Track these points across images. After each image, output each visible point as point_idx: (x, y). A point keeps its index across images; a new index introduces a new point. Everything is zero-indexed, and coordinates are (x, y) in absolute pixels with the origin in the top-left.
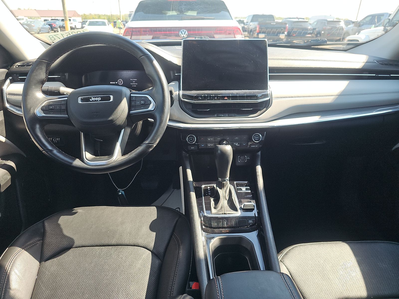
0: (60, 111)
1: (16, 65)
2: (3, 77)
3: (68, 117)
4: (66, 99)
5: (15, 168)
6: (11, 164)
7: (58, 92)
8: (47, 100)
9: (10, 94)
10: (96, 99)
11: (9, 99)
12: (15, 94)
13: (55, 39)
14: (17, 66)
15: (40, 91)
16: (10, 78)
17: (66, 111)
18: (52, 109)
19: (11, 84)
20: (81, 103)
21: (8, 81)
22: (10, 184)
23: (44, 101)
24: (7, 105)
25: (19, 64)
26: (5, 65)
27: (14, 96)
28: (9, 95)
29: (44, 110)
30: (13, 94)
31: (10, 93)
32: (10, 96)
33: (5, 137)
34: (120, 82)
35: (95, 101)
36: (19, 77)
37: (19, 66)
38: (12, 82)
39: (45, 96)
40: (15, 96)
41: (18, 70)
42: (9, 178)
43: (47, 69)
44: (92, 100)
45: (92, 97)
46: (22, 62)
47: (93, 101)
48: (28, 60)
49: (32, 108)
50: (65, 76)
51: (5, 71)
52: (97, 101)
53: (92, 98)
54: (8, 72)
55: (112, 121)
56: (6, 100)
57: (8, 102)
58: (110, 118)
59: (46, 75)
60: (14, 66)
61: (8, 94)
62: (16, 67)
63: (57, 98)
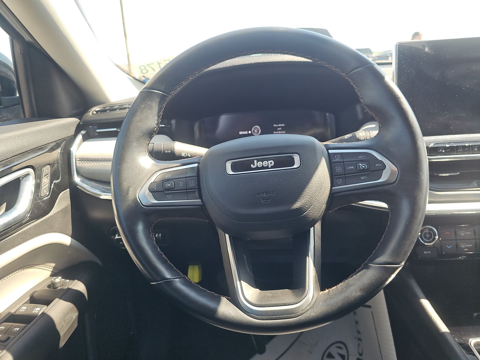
0: (186, 192)
1: (93, 110)
2: (72, 132)
3: (201, 203)
4: (196, 165)
5: (86, 295)
6: (79, 286)
7: (172, 152)
8: (160, 169)
9: (83, 160)
10: (265, 163)
11: (80, 167)
12: (90, 159)
13: (147, 71)
14: (95, 113)
15: (146, 153)
16: (83, 133)
17: (199, 190)
18: (169, 189)
19: (83, 141)
20: (232, 173)
21: (80, 137)
22: (76, 326)
23: (154, 171)
24: (77, 179)
25: (98, 109)
26: (75, 111)
27: (88, 162)
28: (80, 162)
29: (155, 191)
30: (87, 159)
31: (82, 158)
32: (82, 163)
33: (70, 235)
34: (256, 131)
35: (263, 168)
36: (98, 131)
37: (97, 112)
38: (86, 138)
39: (155, 162)
40: (91, 162)
41: (96, 118)
42: (75, 317)
43: (161, 108)
44: (255, 166)
45: (256, 159)
46: (102, 106)
47: (257, 168)
48: (111, 103)
49: (131, 189)
50: (171, 124)
51: (75, 121)
52: (267, 167)
53: (255, 161)
54: (80, 122)
55: (300, 210)
56: (75, 170)
57: (78, 173)
58: (297, 205)
59: (158, 120)
60: (89, 112)
61: (79, 160)
62: (93, 114)
63: (178, 165)
